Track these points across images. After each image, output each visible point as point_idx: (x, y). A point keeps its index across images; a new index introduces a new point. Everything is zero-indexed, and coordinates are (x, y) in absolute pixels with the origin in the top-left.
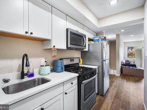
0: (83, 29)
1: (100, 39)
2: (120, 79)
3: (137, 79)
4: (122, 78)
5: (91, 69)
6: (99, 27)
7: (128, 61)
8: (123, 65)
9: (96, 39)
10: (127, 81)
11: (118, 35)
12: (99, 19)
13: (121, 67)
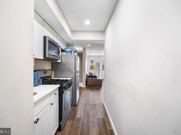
0: (57, 38)
1: (73, 51)
2: (87, 90)
3: (97, 87)
4: (88, 89)
5: (67, 80)
6: (72, 39)
7: (90, 73)
8: (87, 77)
9: (68, 50)
10: (92, 90)
11: (84, 49)
12: (72, 31)
13: (86, 79)
